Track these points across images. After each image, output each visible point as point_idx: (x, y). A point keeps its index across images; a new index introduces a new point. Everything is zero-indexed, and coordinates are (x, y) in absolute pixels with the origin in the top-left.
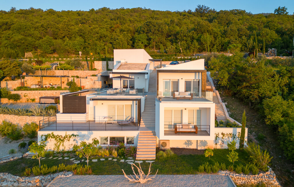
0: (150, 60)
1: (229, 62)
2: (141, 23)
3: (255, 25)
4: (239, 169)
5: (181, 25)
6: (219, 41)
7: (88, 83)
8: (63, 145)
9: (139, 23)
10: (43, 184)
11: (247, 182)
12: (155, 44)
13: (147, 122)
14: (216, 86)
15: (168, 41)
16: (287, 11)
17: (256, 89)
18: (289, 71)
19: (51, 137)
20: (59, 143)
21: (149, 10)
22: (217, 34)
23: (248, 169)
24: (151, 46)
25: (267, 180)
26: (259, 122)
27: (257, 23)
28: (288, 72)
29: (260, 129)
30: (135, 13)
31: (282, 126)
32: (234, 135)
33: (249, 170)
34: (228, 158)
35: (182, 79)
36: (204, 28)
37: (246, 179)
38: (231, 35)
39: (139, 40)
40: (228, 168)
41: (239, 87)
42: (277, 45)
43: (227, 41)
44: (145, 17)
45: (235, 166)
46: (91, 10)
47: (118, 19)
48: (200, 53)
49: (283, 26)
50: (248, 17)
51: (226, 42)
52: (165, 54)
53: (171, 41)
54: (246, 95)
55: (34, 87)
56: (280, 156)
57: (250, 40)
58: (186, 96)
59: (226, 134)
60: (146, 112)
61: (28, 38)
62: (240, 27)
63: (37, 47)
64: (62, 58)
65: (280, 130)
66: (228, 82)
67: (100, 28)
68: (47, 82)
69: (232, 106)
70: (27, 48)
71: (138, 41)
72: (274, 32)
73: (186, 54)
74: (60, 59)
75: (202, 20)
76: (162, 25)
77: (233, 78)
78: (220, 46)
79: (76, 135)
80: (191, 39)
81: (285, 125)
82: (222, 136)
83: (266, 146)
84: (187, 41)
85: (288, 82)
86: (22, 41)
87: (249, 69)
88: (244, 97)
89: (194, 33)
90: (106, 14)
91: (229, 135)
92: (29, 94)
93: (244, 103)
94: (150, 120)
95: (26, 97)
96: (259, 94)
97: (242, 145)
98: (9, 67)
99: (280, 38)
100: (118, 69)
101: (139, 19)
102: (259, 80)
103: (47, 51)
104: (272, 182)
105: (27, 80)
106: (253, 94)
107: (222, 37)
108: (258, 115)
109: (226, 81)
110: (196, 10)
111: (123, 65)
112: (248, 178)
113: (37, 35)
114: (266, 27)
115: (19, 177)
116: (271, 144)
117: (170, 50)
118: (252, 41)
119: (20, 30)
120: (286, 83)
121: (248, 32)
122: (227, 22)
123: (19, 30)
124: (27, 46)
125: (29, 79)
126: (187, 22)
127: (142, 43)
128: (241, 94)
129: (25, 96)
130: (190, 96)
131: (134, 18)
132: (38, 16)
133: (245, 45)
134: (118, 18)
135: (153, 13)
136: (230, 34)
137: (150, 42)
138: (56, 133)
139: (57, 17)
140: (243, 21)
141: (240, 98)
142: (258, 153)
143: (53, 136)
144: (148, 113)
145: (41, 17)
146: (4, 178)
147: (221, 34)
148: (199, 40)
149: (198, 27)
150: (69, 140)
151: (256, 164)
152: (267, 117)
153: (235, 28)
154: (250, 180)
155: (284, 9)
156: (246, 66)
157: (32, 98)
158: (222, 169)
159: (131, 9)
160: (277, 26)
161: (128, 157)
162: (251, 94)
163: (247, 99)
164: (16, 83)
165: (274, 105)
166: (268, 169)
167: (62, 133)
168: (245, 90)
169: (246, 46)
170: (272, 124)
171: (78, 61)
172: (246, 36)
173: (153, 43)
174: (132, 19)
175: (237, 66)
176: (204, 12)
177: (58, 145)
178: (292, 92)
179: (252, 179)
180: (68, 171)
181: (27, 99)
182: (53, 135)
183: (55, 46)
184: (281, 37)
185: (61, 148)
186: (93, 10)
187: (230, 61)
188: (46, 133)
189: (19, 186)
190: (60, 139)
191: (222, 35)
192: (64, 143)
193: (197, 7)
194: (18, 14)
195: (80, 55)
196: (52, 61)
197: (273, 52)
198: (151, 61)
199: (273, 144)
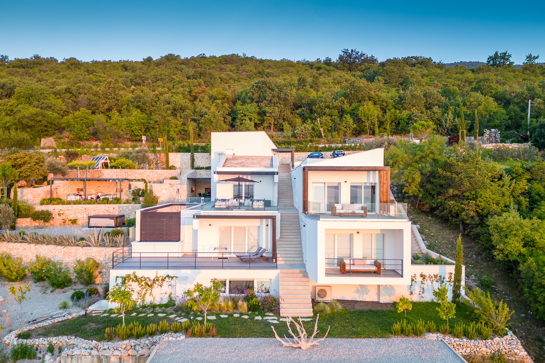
0: (273, 150)
1: (421, 154)
2: (242, 84)
3: (453, 85)
4: (459, 330)
5: (318, 87)
6: (391, 116)
7: (164, 191)
8: (151, 294)
9: (237, 83)
10: (139, 352)
11: (474, 352)
12: (272, 121)
13: (288, 256)
14: (396, 195)
15: (297, 116)
16: (511, 60)
17: (471, 199)
18: (528, 170)
19: (131, 280)
20: (144, 291)
21: (252, 58)
22: (386, 102)
23: (474, 330)
24: (265, 125)
25: (507, 347)
26: (479, 258)
27: (457, 83)
28: (525, 170)
29: (483, 270)
30: (229, 66)
31: (525, 262)
32: (442, 277)
33: (476, 332)
34: (438, 312)
35: (346, 182)
36: (363, 93)
37: (473, 347)
38: (413, 106)
39: (245, 115)
40: (440, 330)
41: (440, 197)
42: (498, 122)
43: (405, 115)
44: (246, 72)
45: (452, 327)
46: (146, 59)
47: (200, 76)
48: (358, 138)
49: (507, 88)
50: (439, 71)
51: (403, 117)
52: (293, 139)
53: (301, 115)
54: (454, 211)
55: (72, 198)
56: (523, 315)
57: (448, 113)
58: (357, 212)
59: (428, 275)
60: (285, 240)
61: (46, 112)
62: (427, 91)
63: (64, 129)
64: (111, 148)
65: (521, 267)
66: (420, 189)
67: (172, 93)
68: (92, 191)
69: (429, 230)
70: (46, 131)
71: (242, 117)
72: (491, 100)
73: (332, 140)
74: (107, 149)
75: (354, 77)
76: (285, 88)
77: (429, 182)
78: (393, 124)
79: (174, 277)
80: (339, 113)
81: (531, 260)
82: (421, 279)
83: (496, 297)
84: (331, 116)
85: (527, 188)
86: (37, 118)
87: (458, 165)
88: (449, 215)
89: (344, 102)
90: (176, 68)
91: (433, 278)
92: (67, 210)
93: (450, 225)
94: (292, 252)
95: (62, 216)
96: (478, 210)
97: (456, 295)
98: (29, 163)
99: (504, 111)
100: (224, 166)
101: (236, 75)
102: (476, 184)
103: (82, 135)
104: (516, 351)
105: (58, 187)
106: (467, 210)
107: (396, 109)
108: (478, 246)
109: (416, 187)
110: (341, 58)
111: (230, 159)
112: (475, 345)
113: (61, 106)
114: (475, 90)
115: (96, 342)
116: (505, 294)
117: (302, 131)
118: (451, 116)
119: (31, 98)
120: (523, 190)
121: (443, 98)
122: (401, 80)
123: (29, 98)
124: (46, 126)
125: (61, 185)
126: (327, 81)
127: (250, 119)
128: (444, 210)
129: (59, 215)
130: (362, 212)
131: (228, 75)
132: (50, 71)
133: (439, 122)
134: (201, 74)
135: (261, 64)
136: (410, 103)
137: (265, 118)
138: (140, 273)
139: (87, 73)
140: (430, 78)
141: (442, 217)
142: (488, 305)
143: (135, 279)
144: (288, 241)
145: (58, 72)
146: (71, 343)
147: (394, 104)
148: (354, 115)
149: (351, 90)
150: (161, 286)
151: (486, 324)
152: (498, 247)
153: (419, 92)
154: (480, 347)
155: (505, 56)
156: (452, 161)
157: (72, 217)
158: (429, 331)
159: (219, 57)
160: (496, 89)
161: (266, 312)
162: (463, 210)
163: (456, 218)
164: (39, 191)
165: (508, 227)
166: (507, 332)
167: (151, 274)
168: (452, 203)
169: (441, 125)
170: (506, 259)
171: (143, 152)
172: (439, 107)
173: (269, 120)
174: (223, 76)
175: (435, 160)
176: (354, 62)
177: (143, 293)
178: (536, 206)
179: (483, 346)
180: (176, 332)
181: (64, 219)
182: (135, 277)
183: (96, 126)
184: (504, 108)
185: (148, 300)
186: (149, 59)
187: (421, 151)
188: (124, 273)
189: (100, 355)
190: (147, 284)
191: (396, 104)
192: (153, 290)
193: (342, 54)
194: (13, 67)
195: (144, 142)
196: (94, 153)
197: (493, 135)
198: (274, 152)
199: (509, 295)
